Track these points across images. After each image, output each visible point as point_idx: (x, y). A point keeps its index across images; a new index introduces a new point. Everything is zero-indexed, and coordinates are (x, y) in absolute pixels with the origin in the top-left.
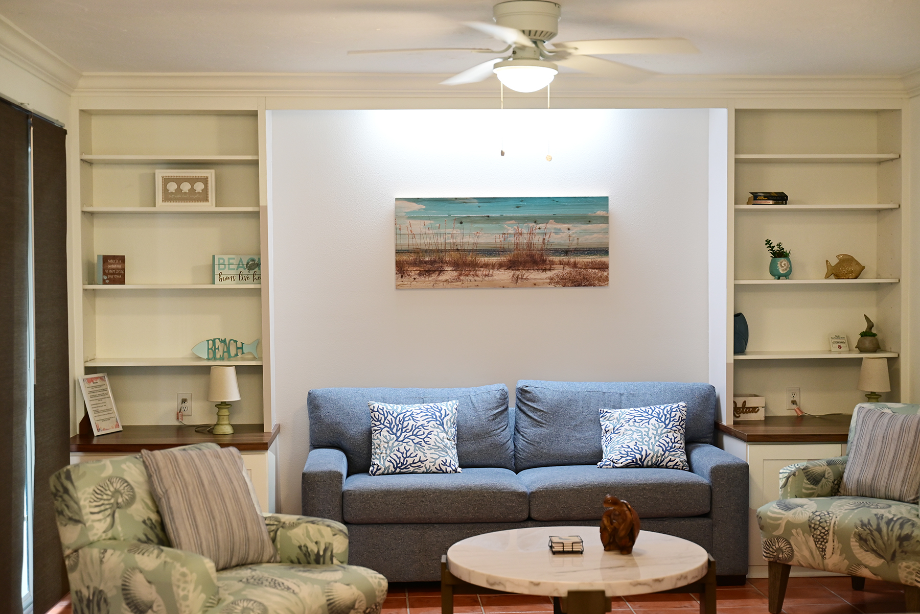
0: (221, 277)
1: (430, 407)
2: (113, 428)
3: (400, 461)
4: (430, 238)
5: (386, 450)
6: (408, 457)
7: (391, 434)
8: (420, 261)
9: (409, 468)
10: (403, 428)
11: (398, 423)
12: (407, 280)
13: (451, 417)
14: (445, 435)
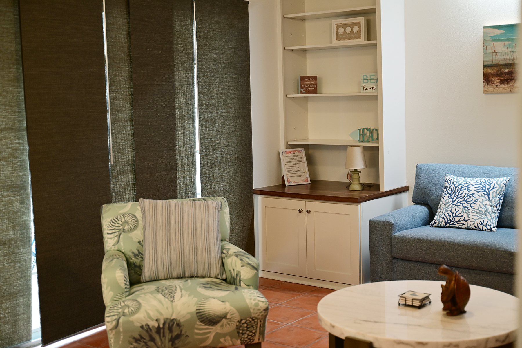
0: (365, 88)
1: (484, 181)
2: (302, 181)
3: (450, 219)
4: (508, 55)
5: (443, 210)
6: (456, 216)
7: (450, 199)
8: (501, 72)
9: (455, 224)
10: (459, 195)
11: (456, 191)
12: (491, 87)
13: (498, 190)
14: (488, 202)
